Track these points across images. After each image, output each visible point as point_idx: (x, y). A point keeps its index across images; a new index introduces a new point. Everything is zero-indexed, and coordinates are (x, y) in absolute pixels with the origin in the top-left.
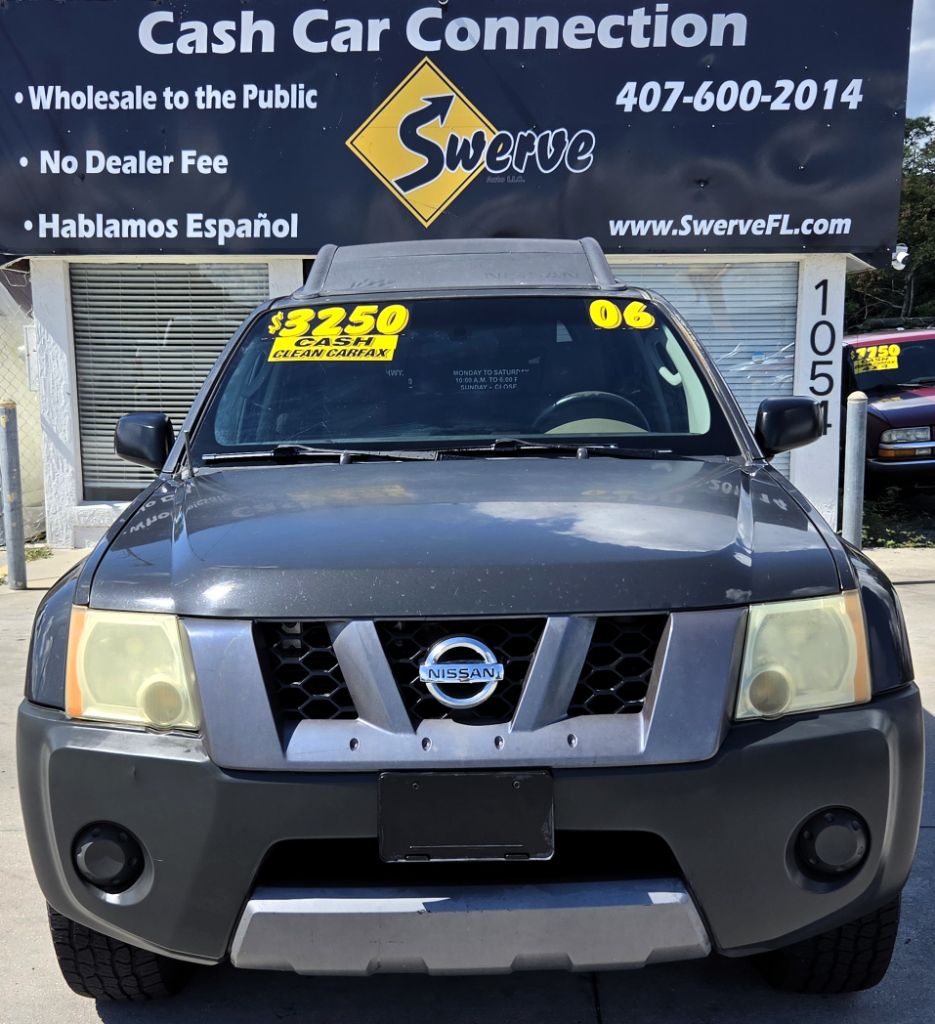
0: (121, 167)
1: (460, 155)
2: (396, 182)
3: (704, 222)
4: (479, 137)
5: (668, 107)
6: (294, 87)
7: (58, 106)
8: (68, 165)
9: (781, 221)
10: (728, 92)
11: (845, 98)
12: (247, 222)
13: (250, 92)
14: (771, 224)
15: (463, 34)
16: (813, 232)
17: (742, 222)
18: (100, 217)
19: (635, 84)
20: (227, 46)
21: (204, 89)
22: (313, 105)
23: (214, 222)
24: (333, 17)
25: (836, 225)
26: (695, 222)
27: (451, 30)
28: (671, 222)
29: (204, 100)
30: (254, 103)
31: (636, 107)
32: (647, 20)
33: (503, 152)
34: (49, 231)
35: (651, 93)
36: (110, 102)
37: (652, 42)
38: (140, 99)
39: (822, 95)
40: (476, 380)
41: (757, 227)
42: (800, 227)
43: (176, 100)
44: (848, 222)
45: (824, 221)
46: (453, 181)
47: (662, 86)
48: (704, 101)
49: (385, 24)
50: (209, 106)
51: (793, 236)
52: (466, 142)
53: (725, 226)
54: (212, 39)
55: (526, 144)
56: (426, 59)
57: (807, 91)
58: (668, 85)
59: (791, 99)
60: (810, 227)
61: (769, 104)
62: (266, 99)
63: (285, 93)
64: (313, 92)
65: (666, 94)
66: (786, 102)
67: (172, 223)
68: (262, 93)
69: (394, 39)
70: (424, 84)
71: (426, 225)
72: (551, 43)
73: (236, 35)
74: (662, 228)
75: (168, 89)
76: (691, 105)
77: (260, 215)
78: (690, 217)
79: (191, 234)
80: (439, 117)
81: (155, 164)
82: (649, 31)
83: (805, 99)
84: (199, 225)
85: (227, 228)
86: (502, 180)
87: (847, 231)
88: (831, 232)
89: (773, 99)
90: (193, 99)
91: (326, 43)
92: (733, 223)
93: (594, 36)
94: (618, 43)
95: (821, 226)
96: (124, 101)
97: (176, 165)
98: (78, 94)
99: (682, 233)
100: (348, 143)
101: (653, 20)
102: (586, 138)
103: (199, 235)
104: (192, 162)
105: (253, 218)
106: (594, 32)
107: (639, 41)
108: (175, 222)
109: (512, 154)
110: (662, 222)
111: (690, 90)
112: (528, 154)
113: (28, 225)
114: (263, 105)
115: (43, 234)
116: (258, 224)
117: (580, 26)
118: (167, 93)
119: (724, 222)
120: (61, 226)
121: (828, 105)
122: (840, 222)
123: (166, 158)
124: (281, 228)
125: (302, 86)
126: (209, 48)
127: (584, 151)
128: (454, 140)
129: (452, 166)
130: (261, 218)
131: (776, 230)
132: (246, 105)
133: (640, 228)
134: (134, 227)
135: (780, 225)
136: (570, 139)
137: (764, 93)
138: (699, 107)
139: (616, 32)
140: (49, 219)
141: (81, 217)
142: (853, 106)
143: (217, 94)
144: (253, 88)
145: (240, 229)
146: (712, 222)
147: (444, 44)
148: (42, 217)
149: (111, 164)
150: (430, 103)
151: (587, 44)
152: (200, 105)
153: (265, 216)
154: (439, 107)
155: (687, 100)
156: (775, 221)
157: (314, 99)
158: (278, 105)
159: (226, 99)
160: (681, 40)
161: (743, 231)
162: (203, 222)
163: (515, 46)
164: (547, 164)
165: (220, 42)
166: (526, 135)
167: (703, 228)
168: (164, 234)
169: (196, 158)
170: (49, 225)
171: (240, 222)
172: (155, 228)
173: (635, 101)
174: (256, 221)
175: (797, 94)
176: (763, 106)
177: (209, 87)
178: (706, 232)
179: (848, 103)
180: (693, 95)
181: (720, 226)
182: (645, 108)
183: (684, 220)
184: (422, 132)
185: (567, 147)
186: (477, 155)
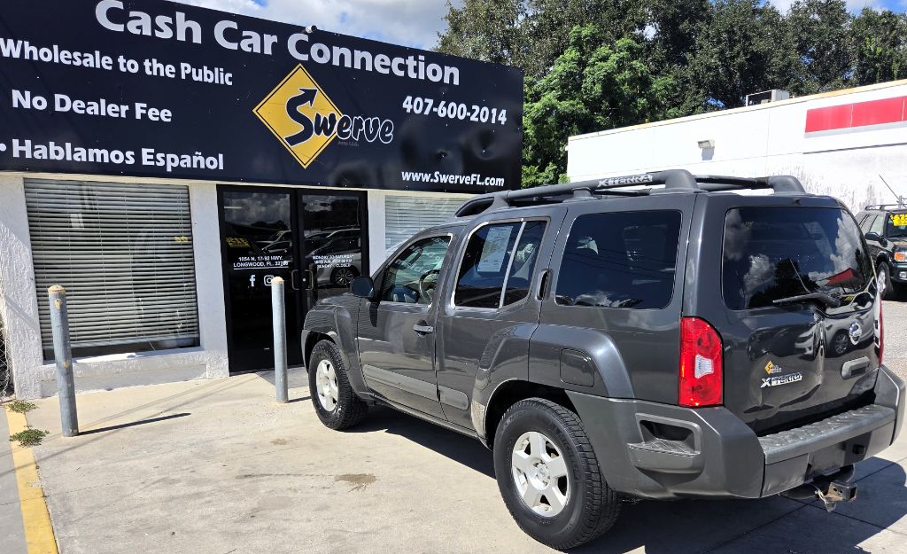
0: (85, 109)
1: (323, 126)
2: (286, 139)
3: (444, 176)
4: (332, 116)
5: (427, 112)
6: (216, 70)
7: (27, 57)
8: (40, 103)
9: (476, 178)
10: (452, 108)
11: (500, 118)
12: (188, 157)
13: (186, 68)
14: (473, 179)
15: (320, 53)
16: (489, 184)
17: (460, 177)
18: (68, 145)
19: (411, 97)
20: (167, 34)
21: (151, 61)
22: (230, 83)
23: (163, 155)
24: (241, 28)
25: (498, 181)
26: (440, 176)
27: (315, 48)
28: (430, 175)
29: (151, 69)
30: (189, 76)
31: (412, 110)
32: (415, 63)
33: (346, 128)
34: (22, 153)
35: (419, 103)
36: (73, 59)
37: (418, 76)
38: (95, 60)
39: (491, 115)
41: (467, 180)
42: (484, 181)
43: (129, 66)
44: (503, 180)
45: (494, 179)
46: (319, 142)
47: (423, 100)
48: (442, 111)
49: (275, 39)
50: (155, 73)
51: (482, 186)
52: (325, 118)
54: (155, 27)
55: (358, 125)
56: (300, 65)
57: (485, 112)
58: (426, 100)
59: (478, 116)
60: (488, 181)
61: (470, 117)
62: (197, 75)
63: (211, 73)
64: (230, 75)
65: (426, 105)
66: (476, 117)
67: (129, 154)
68: (194, 70)
69: (280, 49)
70: (299, 81)
71: (305, 167)
72: (369, 67)
73: (173, 27)
74: (426, 178)
75: (121, 57)
76: (437, 113)
77: (197, 153)
78: (438, 173)
79: (145, 162)
80: (309, 102)
81: (114, 110)
82: (416, 69)
83: (484, 117)
84: (151, 157)
85: (173, 160)
86: (346, 144)
87: (503, 185)
88: (496, 185)
89: (471, 115)
90: (142, 67)
91: (237, 44)
92: (457, 177)
94: (401, 74)
95: (493, 181)
96: (85, 61)
97: (131, 112)
98: (45, 50)
99: (435, 181)
100: (254, 111)
101: (418, 64)
102: (389, 124)
103: (152, 163)
104: (144, 112)
105: (192, 155)
106: (390, 65)
107: (411, 74)
108: (133, 153)
109: (350, 129)
110: (426, 174)
111: (436, 105)
112: (360, 130)
113: (2, 147)
114: (195, 78)
115: (16, 154)
116: (195, 159)
117: (383, 60)
118: (121, 60)
119: (453, 177)
120: (33, 150)
121: (493, 121)
122: (500, 180)
123: (122, 106)
124: (212, 163)
125: (222, 70)
126: (153, 33)
127: (389, 132)
128: (318, 117)
129: (318, 133)
130: (198, 155)
131: (475, 182)
132: (183, 77)
133: (416, 177)
134: (99, 154)
135: (476, 180)
136: (381, 124)
137: (467, 111)
138: (440, 114)
139: (401, 67)
140: (22, 144)
141: (52, 144)
142: (503, 123)
143: (161, 66)
144: (188, 66)
145: (183, 161)
146: (448, 176)
147: (310, 57)
148: (15, 142)
149: (77, 106)
150: (303, 92)
151: (387, 71)
152: (148, 73)
153: (200, 154)
154: (309, 96)
155: (435, 110)
156: (474, 177)
157: (230, 79)
158: (206, 79)
159: (168, 71)
160: (431, 77)
161: (461, 182)
162: (154, 154)
163: (350, 66)
164: (371, 137)
165: (162, 30)
166: (358, 118)
167: (444, 179)
168: (124, 162)
169: (147, 109)
170: (22, 148)
171: (183, 156)
172: (116, 157)
173: (411, 107)
174: (194, 157)
175: (481, 114)
176: (467, 118)
177: (154, 61)
178: (445, 181)
179: (501, 121)
180: (438, 107)
181: (451, 179)
182: (416, 111)
183: (435, 174)
184: (300, 109)
185: (380, 128)
186: (332, 128)
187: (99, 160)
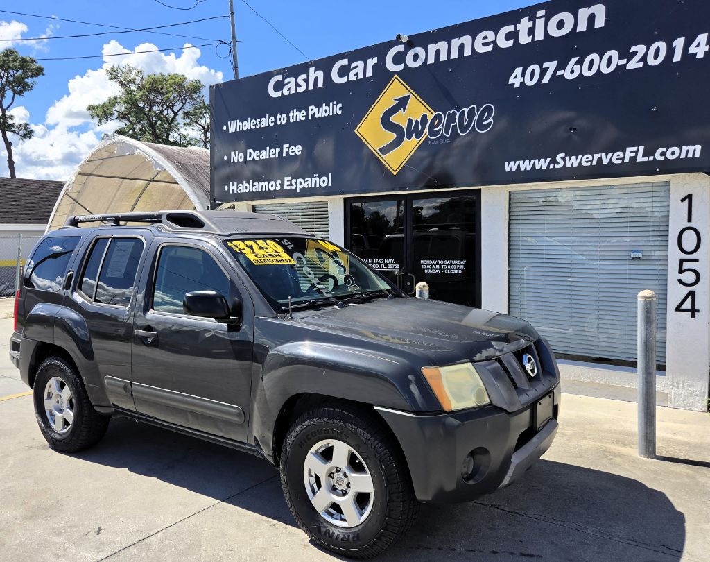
0: (260, 156)
1: (413, 130)
2: (379, 150)
3: (574, 158)
4: (424, 117)
5: (546, 80)
6: (331, 104)
7: (238, 130)
8: (241, 157)
9: (636, 152)
10: (592, 62)
11: (692, 50)
12: (309, 179)
13: (312, 110)
14: (629, 155)
15: (416, 57)
16: (666, 158)
17: (604, 155)
18: (251, 182)
19: (521, 68)
20: (303, 88)
21: (293, 112)
22: (339, 112)
23: (295, 180)
24: (350, 63)
25: (688, 151)
26: (567, 158)
27: (409, 57)
28: (548, 160)
29: (293, 117)
30: (313, 115)
31: (523, 84)
32: (530, 24)
33: (438, 125)
34: (233, 190)
35: (533, 72)
36: (256, 124)
37: (533, 38)
38: (268, 121)
39: (671, 51)
40: (434, 266)
41: (616, 158)
42: (653, 154)
43: (282, 119)
44: (698, 148)
45: (676, 149)
46: (410, 145)
47: (541, 66)
48: (572, 72)
49: (375, 60)
50: (295, 120)
51: (648, 162)
52: (417, 121)
53: (590, 159)
54: (297, 85)
55: (451, 118)
56: (396, 76)
57: (658, 50)
58: (545, 65)
59: (644, 59)
60: (663, 154)
61: (625, 65)
62: (318, 113)
63: (327, 108)
64: (340, 105)
65: (544, 71)
66: (639, 61)
67: (279, 182)
68: (317, 109)
69: (380, 68)
71: (395, 174)
72: (467, 52)
73: (306, 81)
74: (542, 164)
75: (279, 114)
76: (563, 76)
77: (315, 175)
78: (563, 155)
79: (286, 188)
80: (402, 109)
81: (273, 153)
82: (531, 31)
83: (656, 56)
84: (289, 183)
85: (300, 183)
86: (436, 142)
87: (697, 155)
88: (683, 156)
89: (628, 62)
90: (288, 118)
91: (346, 77)
92: (597, 156)
93: (494, 43)
94: (510, 43)
95: (673, 153)
96: (262, 123)
97: (281, 153)
98: (245, 122)
99: (557, 166)
100: (356, 131)
101: (534, 23)
102: (489, 109)
103: (289, 187)
104: (287, 150)
105: (312, 177)
106: (494, 39)
107: (524, 39)
109: (443, 126)
110: (542, 160)
111: (562, 66)
112: (452, 124)
113: (226, 188)
114: (317, 116)
115: (231, 192)
116: (314, 179)
117: (485, 37)
118: (279, 116)
119: (590, 157)
120: (238, 187)
121: (677, 57)
122: (691, 148)
123: (277, 150)
124: (324, 182)
126: (295, 90)
127: (487, 118)
128: (410, 121)
129: (409, 138)
130: (315, 177)
131: (633, 159)
132: (310, 117)
133: (526, 165)
134: (264, 186)
135: (637, 155)
136: (478, 111)
137: (620, 58)
138: (569, 76)
139: (508, 37)
140: (233, 185)
141: (245, 182)
142: (700, 55)
143: (298, 113)
144: (313, 107)
145: (306, 184)
146: (580, 157)
147: (406, 66)
148: (231, 183)
149: (256, 155)
150: (397, 102)
151: (490, 48)
152: (291, 121)
153: (317, 175)
154: (403, 103)
155: (559, 73)
156: (632, 152)
157: (340, 109)
158: (324, 115)
159: (302, 115)
160: (554, 32)
161: (605, 161)
163: (446, 59)
164: (463, 129)
165: (300, 86)
166: (451, 112)
167: (573, 161)
168: (275, 188)
169: (289, 148)
170: (233, 187)
171: (306, 179)
172: (272, 186)
173: (521, 80)
175: (649, 54)
176: (620, 68)
177: (295, 110)
178: (575, 165)
179: (695, 54)
180: (564, 69)
181: (587, 160)
182: (529, 83)
183: (558, 158)
184: (393, 119)
185: (476, 116)
186: (423, 129)
187: (264, 189)
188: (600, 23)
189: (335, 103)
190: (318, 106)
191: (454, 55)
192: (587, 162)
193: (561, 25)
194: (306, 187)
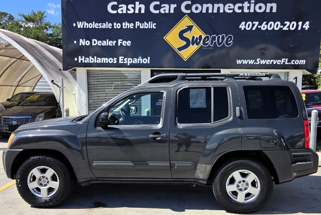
0: (102, 44)
1: (195, 41)
2: (177, 49)
3: (263, 61)
4: (201, 37)
5: (254, 29)
6: (150, 23)
7: (85, 27)
8: (88, 43)
9: (285, 60)
10: (271, 25)
12: (136, 59)
13: (138, 24)
14: (283, 61)
15: (197, 8)
16: (295, 64)
17: (274, 61)
18: (95, 57)
19: (245, 22)
20: (132, 11)
21: (125, 23)
22: (155, 28)
23: (127, 59)
24: (161, 4)
25: (301, 62)
26: (261, 61)
27: (194, 7)
28: (254, 60)
29: (125, 26)
30: (139, 27)
31: (245, 29)
33: (207, 41)
34: (82, 61)
35: (249, 25)
36: (99, 26)
37: (250, 11)
38: (107, 25)
39: (297, 26)
41: (278, 62)
42: (291, 62)
43: (117, 26)
44: (305, 61)
46: (193, 48)
47: (252, 23)
48: (264, 27)
49: (175, 5)
50: (126, 28)
51: (289, 64)
52: (197, 38)
53: (269, 62)
54: (127, 9)
55: (214, 39)
56: (186, 15)
57: (293, 25)
58: (254, 23)
59: (289, 27)
60: (294, 62)
62: (142, 26)
63: (147, 24)
64: (155, 24)
65: (253, 25)
66: (287, 28)
67: (115, 59)
68: (141, 24)
69: (178, 9)
70: (186, 22)
71: (185, 60)
72: (221, 11)
73: (134, 8)
74: (251, 62)
75: (115, 23)
77: (139, 57)
78: (259, 59)
79: (120, 62)
80: (189, 31)
81: (111, 43)
82: (249, 8)
83: (293, 27)
84: (122, 60)
85: (130, 61)
86: (207, 48)
87: (304, 64)
88: (300, 64)
89: (284, 27)
90: (122, 26)
91: (159, 11)
92: (272, 61)
93: (233, 9)
94: (240, 11)
95: (297, 62)
96: (103, 26)
97: (117, 43)
98: (91, 24)
99: (257, 63)
100: (164, 38)
101: (250, 5)
102: (231, 37)
103: (123, 62)
104: (121, 43)
106: (233, 8)
107: (246, 11)
109: (210, 41)
110: (252, 61)
112: (214, 41)
113: (76, 59)
115: (80, 62)
116: (139, 60)
117: (229, 6)
120: (85, 60)
121: (299, 28)
123: (114, 41)
124: (145, 61)
126: (127, 12)
127: (230, 41)
128: (193, 37)
129: (193, 44)
130: (140, 58)
131: (284, 63)
132: (136, 27)
133: (245, 62)
134: (105, 60)
136: (226, 37)
137: (281, 25)
138: (263, 29)
139: (239, 8)
141: (90, 57)
142: (307, 29)
143: (128, 24)
144: (138, 23)
145: (134, 61)
146: (266, 60)
147: (191, 11)
148: (80, 57)
149: (99, 43)
150: (187, 27)
151: (231, 11)
152: (124, 27)
154: (190, 28)
155: (259, 27)
157: (155, 26)
158: (145, 27)
159: (131, 26)
160: (258, 10)
161: (275, 63)
163: (211, 12)
164: (219, 44)
165: (129, 10)
166: (214, 36)
167: (263, 62)
168: (113, 62)
169: (122, 42)
170: (82, 59)
171: (134, 59)
172: (111, 60)
173: (244, 27)
174: (138, 59)
175: (291, 26)
176: (281, 29)
177: (126, 22)
178: (264, 63)
179: (305, 28)
180: (261, 25)
181: (268, 62)
182: (247, 29)
183: (258, 60)
184: (185, 35)
185: (225, 39)
186: (200, 42)
187: (105, 62)
188: (274, 10)
189: (152, 22)
190: (142, 22)
191: (215, 11)
192: (268, 63)
193: (260, 8)
194: (134, 63)
